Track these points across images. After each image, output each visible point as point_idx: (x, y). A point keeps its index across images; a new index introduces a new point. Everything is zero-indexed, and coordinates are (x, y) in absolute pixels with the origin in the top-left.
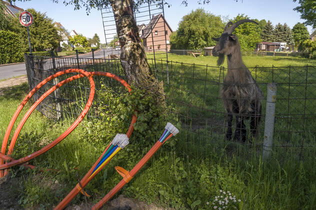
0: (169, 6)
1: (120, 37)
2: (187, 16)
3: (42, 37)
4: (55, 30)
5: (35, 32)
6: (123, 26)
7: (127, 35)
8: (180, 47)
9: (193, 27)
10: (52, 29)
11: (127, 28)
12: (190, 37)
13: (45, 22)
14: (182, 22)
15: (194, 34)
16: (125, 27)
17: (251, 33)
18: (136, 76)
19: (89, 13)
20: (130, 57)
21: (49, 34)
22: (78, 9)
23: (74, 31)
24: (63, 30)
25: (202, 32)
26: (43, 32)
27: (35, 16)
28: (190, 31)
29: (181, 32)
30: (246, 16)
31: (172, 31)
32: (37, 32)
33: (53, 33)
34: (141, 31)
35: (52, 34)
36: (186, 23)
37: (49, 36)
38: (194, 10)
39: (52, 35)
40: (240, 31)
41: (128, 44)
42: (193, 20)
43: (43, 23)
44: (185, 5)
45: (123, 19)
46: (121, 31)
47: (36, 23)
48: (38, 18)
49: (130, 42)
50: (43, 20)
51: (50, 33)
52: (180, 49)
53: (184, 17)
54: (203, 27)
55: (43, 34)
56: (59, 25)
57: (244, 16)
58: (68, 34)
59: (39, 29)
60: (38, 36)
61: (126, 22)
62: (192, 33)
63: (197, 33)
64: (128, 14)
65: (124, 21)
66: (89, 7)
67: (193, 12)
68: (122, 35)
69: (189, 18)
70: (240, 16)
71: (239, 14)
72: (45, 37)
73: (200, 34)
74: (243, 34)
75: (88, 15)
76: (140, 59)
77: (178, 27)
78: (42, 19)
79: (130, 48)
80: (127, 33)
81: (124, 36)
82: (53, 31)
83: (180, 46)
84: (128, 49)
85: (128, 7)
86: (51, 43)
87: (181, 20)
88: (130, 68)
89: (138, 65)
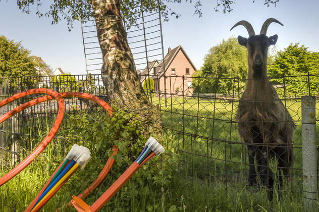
0: (177, 17)
1: (102, 43)
2: (216, 48)
3: (13, 73)
4: (32, 65)
5: (4, 67)
6: (105, 28)
7: (110, 40)
8: (207, 90)
9: (225, 63)
10: (28, 63)
11: (110, 31)
12: (220, 76)
13: (19, 55)
14: (208, 56)
15: (226, 72)
16: (108, 29)
17: (312, 69)
18: (120, 94)
19: (71, 29)
20: (113, 69)
21: (23, 71)
22: (57, 21)
23: (60, 69)
24: (43, 66)
25: (238, 69)
26: (15, 68)
27: (6, 45)
28: (220, 68)
29: (207, 70)
30: (303, 46)
31: (195, 69)
32: (6, 68)
33: (29, 69)
34: (153, 69)
35: (27, 70)
36: (215, 58)
37: (24, 73)
38: (226, 40)
39: (27, 72)
40: (293, 67)
41: (112, 52)
42: (224, 53)
43: (17, 55)
44: (199, 15)
45: (106, 20)
46: (102, 35)
47: (6, 55)
48: (9, 49)
49: (114, 49)
50: (16, 52)
51: (25, 69)
52: (207, 92)
53: (211, 49)
54: (239, 62)
55: (14, 70)
56: (39, 59)
57: (299, 46)
58: (49, 71)
59: (10, 63)
60: (8, 72)
61: (109, 22)
62: (222, 70)
63: (230, 70)
64: (112, 14)
65: (106, 22)
66: (71, 19)
67: (224, 42)
68: (104, 40)
69: (219, 50)
70: (293, 45)
71: (291, 44)
72: (17, 74)
73: (234, 72)
74: (298, 70)
75: (70, 30)
76: (126, 72)
77: (204, 62)
78: (14, 50)
79: (113, 57)
80: (110, 38)
81: (107, 41)
82: (29, 67)
83: (207, 88)
84: (111, 58)
85: (113, 5)
86: (25, 83)
87: (208, 53)
88: (113, 85)
89: (123, 80)
